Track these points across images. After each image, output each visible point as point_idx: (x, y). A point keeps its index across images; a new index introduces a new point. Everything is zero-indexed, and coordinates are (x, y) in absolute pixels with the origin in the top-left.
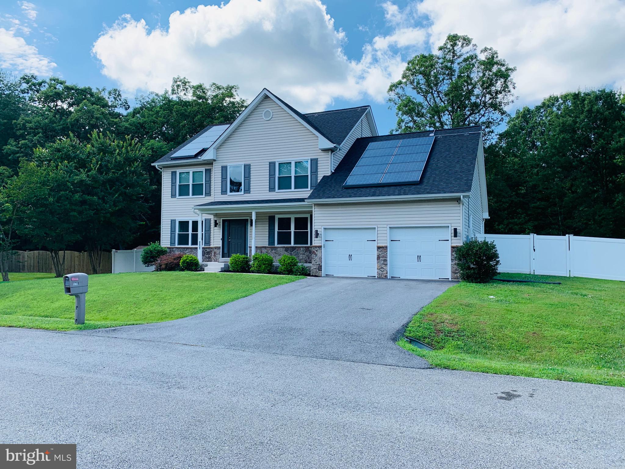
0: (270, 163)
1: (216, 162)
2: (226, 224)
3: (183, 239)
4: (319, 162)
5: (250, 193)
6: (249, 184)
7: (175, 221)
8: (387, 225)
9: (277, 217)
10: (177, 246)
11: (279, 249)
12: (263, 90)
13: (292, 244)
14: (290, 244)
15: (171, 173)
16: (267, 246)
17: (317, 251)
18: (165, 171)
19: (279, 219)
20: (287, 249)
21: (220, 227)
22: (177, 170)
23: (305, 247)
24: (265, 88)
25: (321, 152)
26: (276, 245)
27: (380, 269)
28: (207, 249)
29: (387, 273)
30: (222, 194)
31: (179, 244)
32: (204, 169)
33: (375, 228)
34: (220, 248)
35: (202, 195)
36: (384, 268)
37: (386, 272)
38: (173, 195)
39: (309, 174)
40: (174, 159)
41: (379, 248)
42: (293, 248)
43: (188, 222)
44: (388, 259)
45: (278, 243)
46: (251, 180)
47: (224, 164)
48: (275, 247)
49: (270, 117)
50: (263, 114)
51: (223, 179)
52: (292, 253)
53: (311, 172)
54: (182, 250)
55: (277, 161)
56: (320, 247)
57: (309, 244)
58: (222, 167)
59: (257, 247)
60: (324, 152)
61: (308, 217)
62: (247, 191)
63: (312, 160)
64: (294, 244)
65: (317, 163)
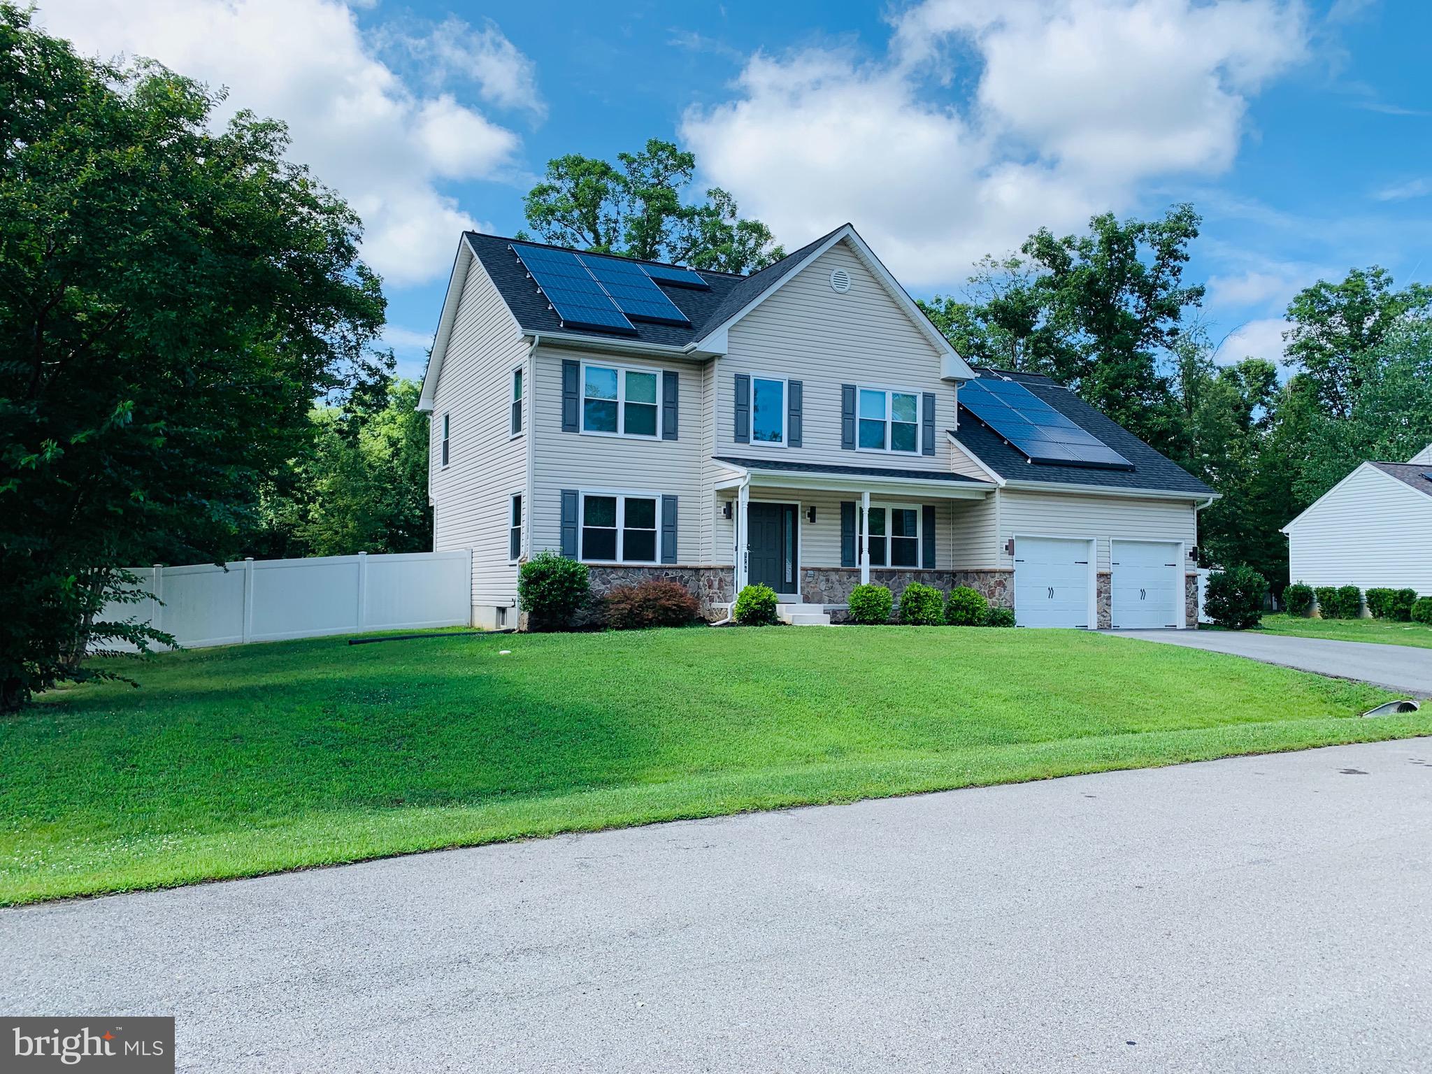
0: (844, 387)
3: (599, 544)
4: (936, 402)
5: (801, 447)
6: (800, 425)
7: (575, 494)
8: (1110, 536)
10: (580, 561)
13: (889, 565)
14: (885, 563)
15: (561, 363)
16: (840, 566)
17: (1004, 580)
18: (541, 354)
20: (879, 575)
21: (735, 520)
22: (582, 360)
23: (915, 571)
24: (849, 224)
25: (941, 382)
26: (859, 565)
27: (1104, 612)
28: (670, 572)
30: (735, 442)
31: (585, 557)
32: (662, 370)
33: (1089, 541)
34: (733, 567)
35: (654, 434)
39: (920, 422)
42: (892, 573)
43: (614, 500)
46: (805, 417)
47: (743, 371)
48: (854, 571)
50: (832, 277)
51: (741, 407)
52: (890, 582)
53: (924, 420)
54: (597, 571)
55: (860, 385)
56: (1011, 573)
57: (920, 567)
58: (738, 377)
59: (819, 570)
60: (944, 382)
61: (916, 511)
62: (796, 440)
63: (925, 395)
64: (893, 564)
65: (933, 404)
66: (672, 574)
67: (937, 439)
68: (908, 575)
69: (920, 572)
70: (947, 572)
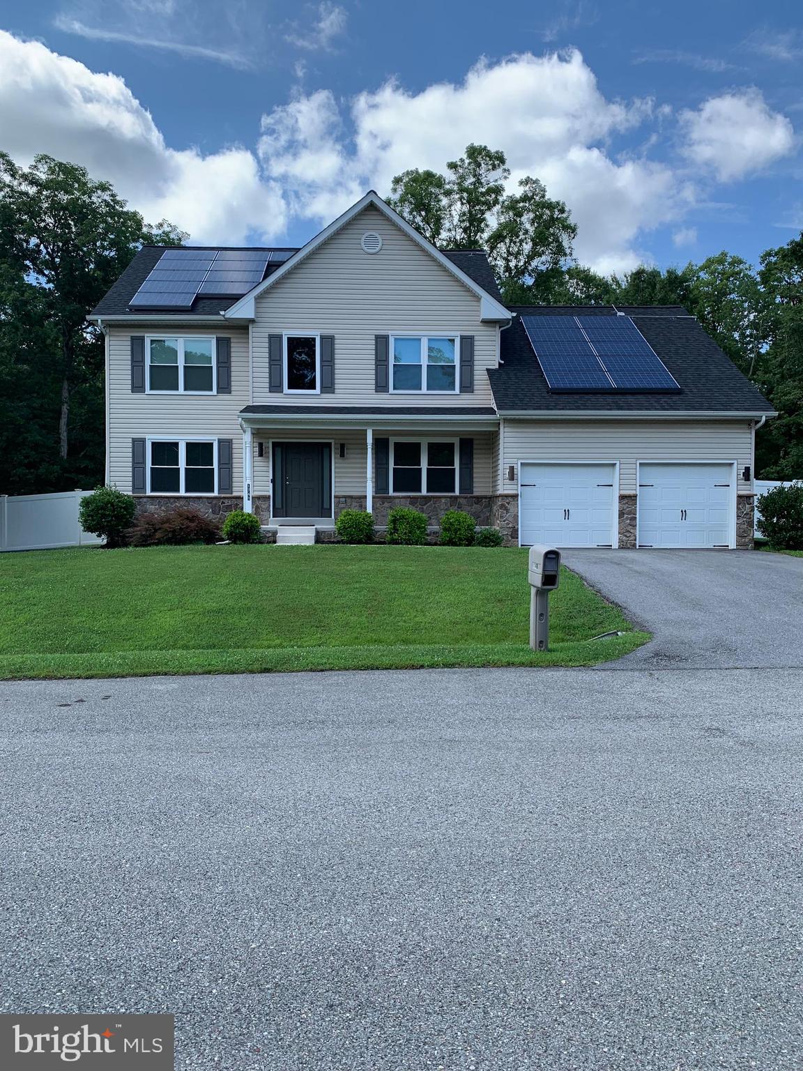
0: (377, 337)
1: (255, 325)
2: (279, 451)
3: (165, 480)
4: (476, 343)
5: (334, 393)
6: (333, 373)
7: (143, 441)
8: (637, 459)
9: (393, 440)
10: (149, 493)
11: (397, 501)
12: (368, 193)
13: (424, 492)
14: (420, 491)
15: (129, 339)
16: (374, 494)
17: (508, 503)
18: (112, 333)
19: (396, 444)
20: (413, 501)
21: (268, 457)
22: (146, 335)
23: (451, 497)
24: (372, 191)
25: (480, 324)
26: (392, 493)
28: (226, 501)
29: (635, 540)
30: (270, 392)
31: (153, 490)
32: (215, 336)
33: (614, 465)
34: (269, 496)
35: (211, 389)
36: (632, 531)
37: (634, 538)
38: (137, 387)
39: (457, 363)
40: (136, 310)
41: (622, 497)
42: (427, 499)
43: (176, 445)
44: (638, 516)
45: (394, 491)
46: (337, 366)
47: (276, 331)
48: (390, 497)
49: (378, 249)
50: (363, 240)
51: (274, 361)
52: (425, 507)
53: (462, 361)
54: (162, 501)
55: (392, 333)
56: (515, 497)
57: (457, 492)
58: (271, 337)
59: (351, 497)
60: (486, 324)
61: (454, 444)
62: (329, 387)
63: (462, 338)
64: (428, 491)
65: (472, 345)
66: (227, 503)
67: (476, 377)
68: (443, 500)
69: (456, 497)
70: (486, 497)
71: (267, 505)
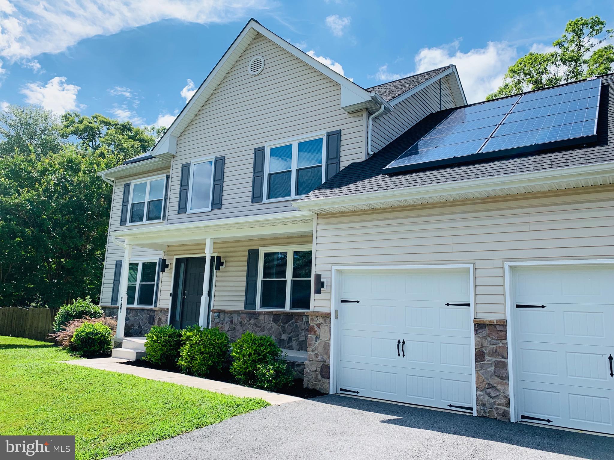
0: (256, 150)
1: (175, 159)
2: (183, 266)
4: (343, 137)
5: (221, 209)
6: (221, 191)
7: (121, 263)
9: (263, 251)
11: (262, 317)
13: (287, 308)
14: (283, 306)
15: (123, 186)
16: (242, 309)
17: (319, 325)
18: (117, 184)
19: (266, 255)
21: (172, 273)
22: (131, 182)
24: (252, 18)
25: (349, 116)
26: (258, 308)
27: (485, 388)
29: (508, 405)
30: (179, 213)
32: (166, 175)
33: (467, 270)
34: (168, 309)
35: (160, 218)
36: (499, 387)
37: (503, 401)
38: (123, 222)
41: (480, 326)
42: (288, 316)
43: (138, 265)
44: (510, 360)
45: (263, 305)
46: (225, 184)
49: (261, 69)
50: (250, 66)
51: (183, 187)
52: (287, 326)
53: (328, 159)
55: (268, 144)
56: (327, 316)
58: (183, 166)
59: (226, 312)
62: (217, 204)
63: (329, 135)
64: (291, 307)
65: (339, 140)
71: (165, 318)
